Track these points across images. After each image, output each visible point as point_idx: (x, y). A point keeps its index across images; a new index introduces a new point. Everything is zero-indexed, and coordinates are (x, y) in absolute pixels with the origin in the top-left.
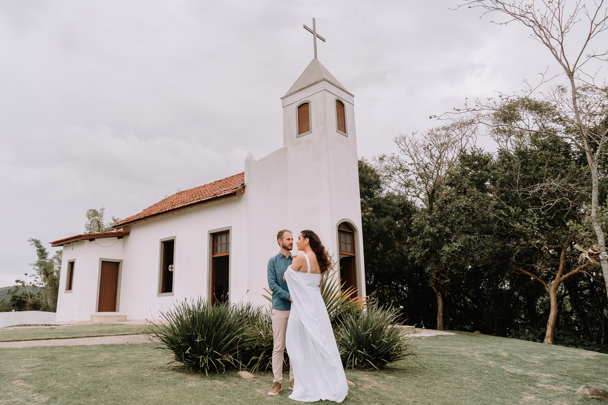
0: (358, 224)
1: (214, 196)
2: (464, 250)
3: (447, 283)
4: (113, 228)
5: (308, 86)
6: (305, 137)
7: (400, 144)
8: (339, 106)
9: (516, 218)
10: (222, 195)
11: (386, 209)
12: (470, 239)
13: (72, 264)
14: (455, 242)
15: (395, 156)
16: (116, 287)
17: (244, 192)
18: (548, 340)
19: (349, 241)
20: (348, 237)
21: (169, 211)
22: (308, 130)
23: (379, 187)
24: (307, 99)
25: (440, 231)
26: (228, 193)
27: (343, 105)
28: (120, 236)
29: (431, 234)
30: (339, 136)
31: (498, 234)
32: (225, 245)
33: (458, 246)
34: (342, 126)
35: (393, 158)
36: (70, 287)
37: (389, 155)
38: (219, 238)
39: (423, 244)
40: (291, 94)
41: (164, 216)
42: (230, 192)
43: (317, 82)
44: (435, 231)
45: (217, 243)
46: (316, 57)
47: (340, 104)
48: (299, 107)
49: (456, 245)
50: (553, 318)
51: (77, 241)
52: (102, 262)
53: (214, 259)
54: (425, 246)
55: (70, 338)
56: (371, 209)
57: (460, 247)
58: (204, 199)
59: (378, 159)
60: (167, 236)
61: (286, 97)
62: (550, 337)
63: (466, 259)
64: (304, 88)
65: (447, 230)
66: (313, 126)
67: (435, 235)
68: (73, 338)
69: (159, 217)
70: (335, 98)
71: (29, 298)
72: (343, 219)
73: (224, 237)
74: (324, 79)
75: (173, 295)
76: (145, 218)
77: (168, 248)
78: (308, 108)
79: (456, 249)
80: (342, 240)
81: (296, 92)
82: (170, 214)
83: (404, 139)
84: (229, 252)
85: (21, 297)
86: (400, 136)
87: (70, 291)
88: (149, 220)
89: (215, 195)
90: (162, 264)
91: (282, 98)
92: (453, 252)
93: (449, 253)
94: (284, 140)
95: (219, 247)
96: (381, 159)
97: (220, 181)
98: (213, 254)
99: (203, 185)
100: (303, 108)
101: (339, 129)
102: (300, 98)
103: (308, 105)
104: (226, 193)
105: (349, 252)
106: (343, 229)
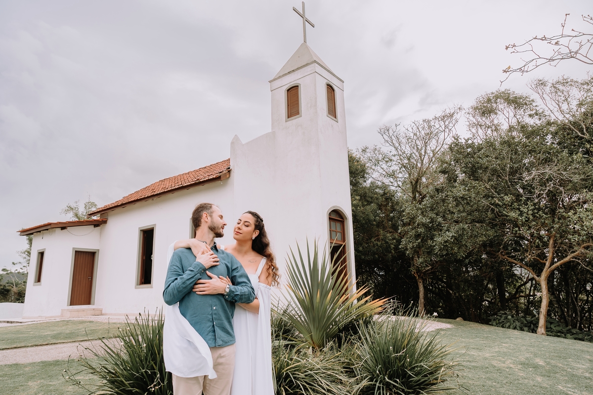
0: (348, 212)
1: (197, 182)
2: (457, 240)
3: (428, 270)
4: (89, 216)
5: (298, 69)
6: (295, 121)
7: (384, 135)
8: (330, 91)
9: (510, 206)
10: (205, 179)
11: (372, 198)
12: (463, 228)
13: (42, 254)
14: (448, 230)
15: (377, 147)
16: (92, 279)
17: (229, 177)
18: (541, 329)
19: (339, 229)
20: (339, 225)
21: (148, 197)
22: (298, 113)
23: (363, 177)
24: (297, 82)
25: (432, 221)
26: (211, 177)
27: (333, 90)
28: (96, 224)
29: (424, 225)
30: (329, 120)
31: (490, 223)
33: (451, 235)
34: (332, 111)
35: (375, 149)
36: (39, 279)
37: (371, 147)
39: (415, 235)
40: (280, 77)
41: (143, 202)
42: (214, 177)
43: (307, 64)
44: (428, 221)
46: (305, 41)
47: (330, 88)
48: (288, 90)
49: (449, 235)
50: (545, 307)
51: (47, 230)
52: (76, 252)
54: (417, 236)
55: (11, 348)
56: (358, 198)
57: (452, 236)
58: (186, 185)
59: (361, 150)
60: (146, 224)
61: (275, 80)
62: (543, 327)
63: (459, 248)
64: (293, 71)
65: (440, 219)
66: (302, 109)
67: (428, 225)
68: (15, 348)
69: (138, 204)
70: (325, 82)
71: (14, 287)
72: (334, 207)
74: (315, 62)
75: (152, 288)
76: (122, 205)
77: (148, 236)
78: (298, 91)
79: (449, 239)
80: (332, 229)
81: (286, 74)
82: (150, 200)
83: (388, 130)
85: (4, 286)
86: (383, 128)
87: (39, 283)
88: (128, 207)
89: (198, 179)
90: (141, 254)
91: (270, 82)
92: (446, 242)
93: (441, 243)
94: (272, 124)
96: (364, 151)
97: (205, 167)
99: (187, 172)
100: (293, 92)
101: (329, 113)
102: (289, 81)
103: (298, 89)
104: (210, 178)
105: (339, 241)
106: (333, 217)
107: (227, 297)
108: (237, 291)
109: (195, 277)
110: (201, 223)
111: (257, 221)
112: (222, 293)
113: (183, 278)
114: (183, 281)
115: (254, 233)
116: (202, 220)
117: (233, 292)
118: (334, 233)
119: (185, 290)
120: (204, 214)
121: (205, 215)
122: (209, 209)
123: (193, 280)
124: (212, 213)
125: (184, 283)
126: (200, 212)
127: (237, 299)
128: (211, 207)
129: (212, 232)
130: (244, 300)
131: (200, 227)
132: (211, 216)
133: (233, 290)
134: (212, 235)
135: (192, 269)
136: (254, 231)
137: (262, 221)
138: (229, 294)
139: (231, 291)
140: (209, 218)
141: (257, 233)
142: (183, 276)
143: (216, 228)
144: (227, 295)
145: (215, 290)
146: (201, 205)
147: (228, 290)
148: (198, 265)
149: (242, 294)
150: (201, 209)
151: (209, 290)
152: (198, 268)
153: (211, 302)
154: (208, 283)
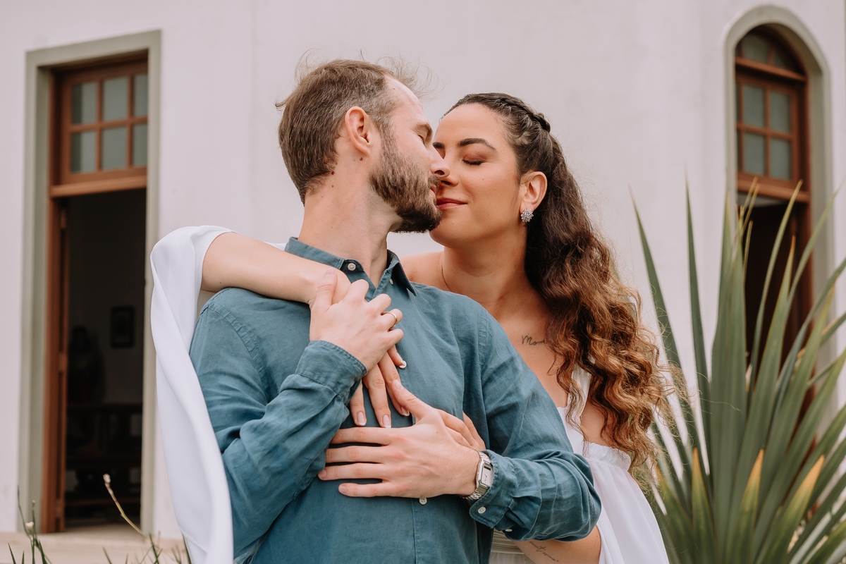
19: (779, 123)
20: (778, 101)
32: (123, 133)
38: (89, 92)
45: (77, 117)
53: (61, 205)
73: (116, 89)
80: (749, 123)
84: (143, 171)
95: (88, 143)
98: (57, 177)
105: (778, 180)
106: (754, 60)
107: (482, 510)
108: (524, 483)
109: (323, 420)
110: (333, 160)
111: (520, 128)
112: (463, 491)
113: (266, 428)
114: (272, 442)
115: (524, 189)
116: (342, 146)
117: (511, 485)
118: (748, 140)
119: (287, 483)
120: (350, 115)
121: (356, 123)
122: (370, 93)
123: (316, 432)
124: (385, 110)
125: (273, 451)
126: (328, 104)
127: (525, 519)
128: (380, 83)
129: (386, 206)
130: (553, 526)
131: (330, 180)
132: (382, 127)
133: (511, 476)
134: (385, 215)
135: (304, 383)
136: (518, 182)
137: (546, 127)
138: (490, 499)
139: (500, 481)
140: (374, 136)
141: (540, 186)
142: (267, 419)
143: (409, 189)
144: (481, 503)
145: (430, 476)
146: (331, 69)
147: (486, 479)
148: (328, 359)
149: (548, 496)
150: (333, 90)
151: (403, 474)
152: (334, 376)
153: (409, 544)
154: (399, 441)
